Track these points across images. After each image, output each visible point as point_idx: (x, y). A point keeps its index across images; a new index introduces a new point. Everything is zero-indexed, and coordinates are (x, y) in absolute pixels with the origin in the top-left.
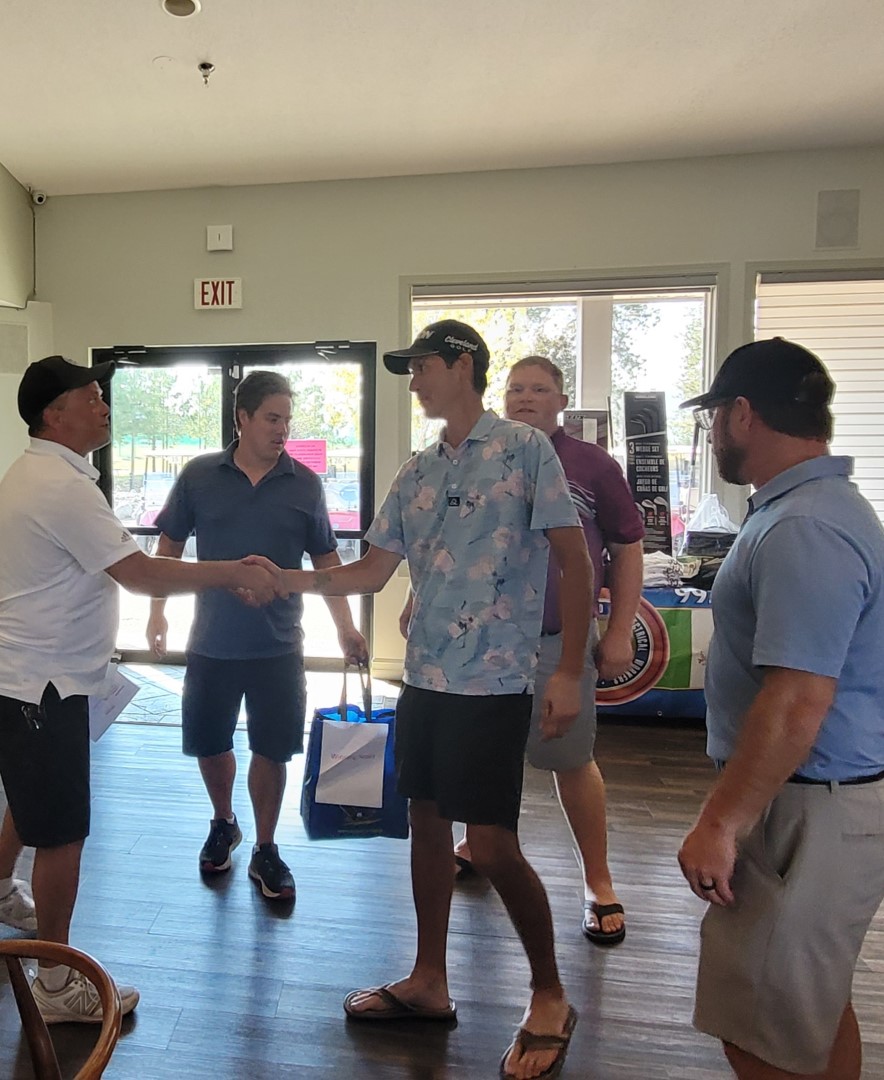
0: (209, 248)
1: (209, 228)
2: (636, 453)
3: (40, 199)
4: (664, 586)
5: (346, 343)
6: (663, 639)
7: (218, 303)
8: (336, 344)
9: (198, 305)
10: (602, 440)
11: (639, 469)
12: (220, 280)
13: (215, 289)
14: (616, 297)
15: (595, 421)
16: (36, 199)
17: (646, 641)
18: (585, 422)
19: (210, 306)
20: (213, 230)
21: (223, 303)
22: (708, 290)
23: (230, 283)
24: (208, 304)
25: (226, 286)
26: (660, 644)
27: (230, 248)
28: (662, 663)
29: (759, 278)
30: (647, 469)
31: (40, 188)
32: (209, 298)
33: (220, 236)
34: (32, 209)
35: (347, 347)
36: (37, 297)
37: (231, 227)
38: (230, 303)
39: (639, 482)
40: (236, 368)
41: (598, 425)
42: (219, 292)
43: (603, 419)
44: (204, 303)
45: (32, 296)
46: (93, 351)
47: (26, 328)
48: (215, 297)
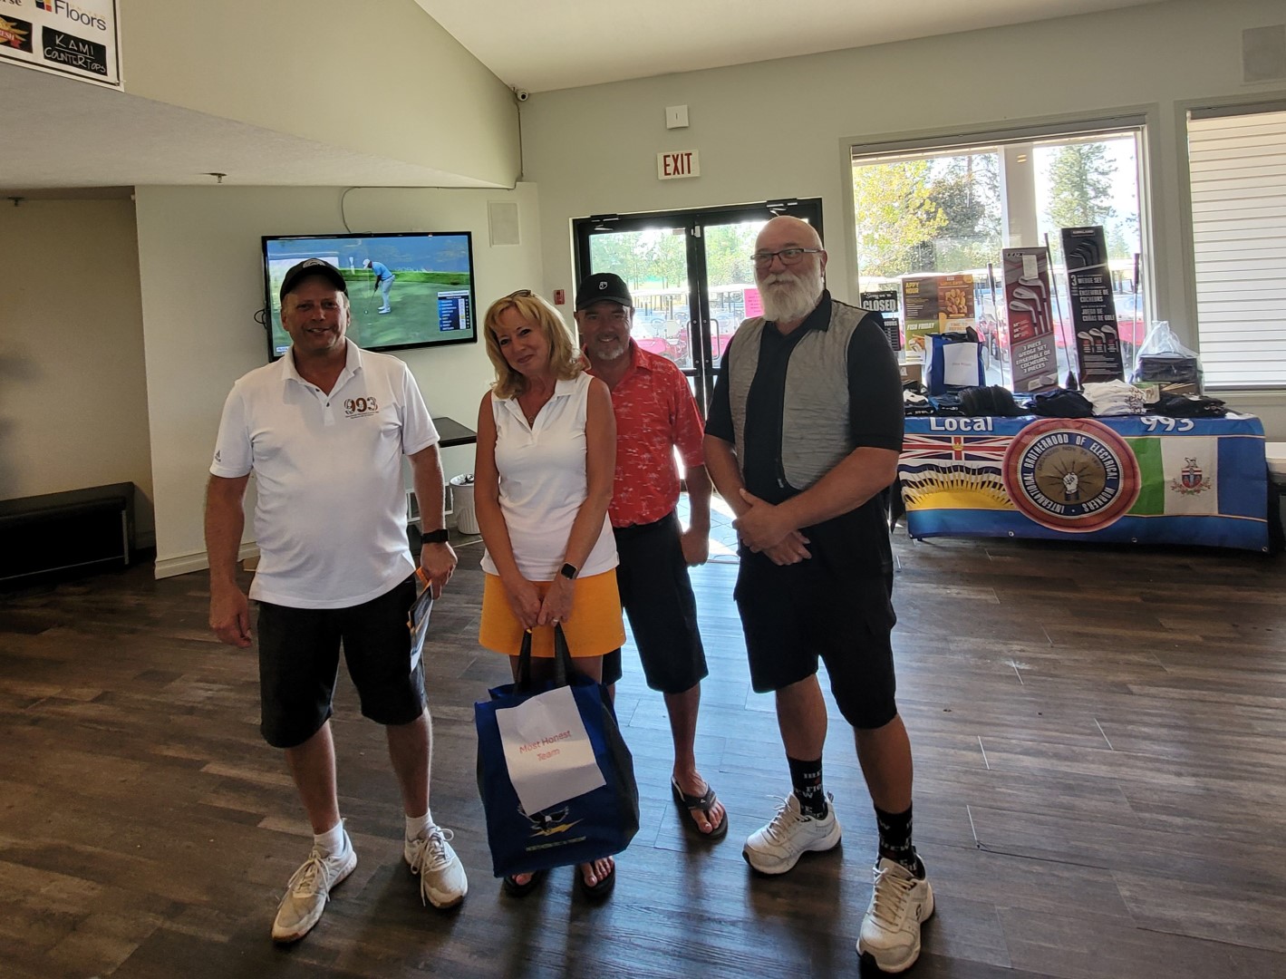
0: (669, 127)
1: (667, 109)
2: (1079, 285)
3: (523, 97)
4: (1127, 415)
5: (794, 200)
6: (1133, 467)
7: (679, 173)
8: (785, 202)
9: (662, 176)
10: (1043, 274)
11: (1083, 300)
12: (680, 153)
13: (676, 161)
15: (1034, 257)
16: (520, 97)
17: (1115, 469)
18: (1025, 258)
19: (672, 176)
20: (671, 111)
21: (683, 173)
22: (1137, 129)
23: (688, 155)
24: (670, 174)
25: (685, 158)
26: (1130, 473)
27: (687, 125)
28: (1134, 490)
30: (1091, 300)
31: (523, 87)
32: (670, 169)
33: (677, 115)
34: (517, 104)
35: (796, 204)
36: (523, 178)
37: (686, 106)
38: (689, 172)
39: (1085, 312)
40: (698, 228)
41: (1038, 260)
42: (678, 163)
43: (1042, 255)
44: (666, 174)
45: (520, 178)
46: (574, 220)
47: (515, 205)
48: (676, 168)
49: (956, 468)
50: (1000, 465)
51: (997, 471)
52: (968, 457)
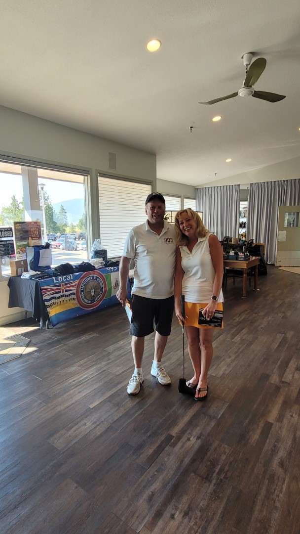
26: (105, 285)
28: (106, 291)
49: (62, 296)
50: (74, 291)
51: (74, 294)
52: (66, 291)
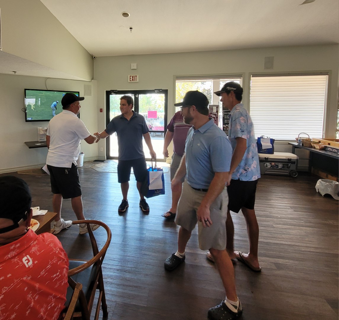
0: (131, 69)
1: (131, 64)
2: (225, 114)
3: (95, 58)
5: (161, 89)
8: (159, 90)
9: (129, 81)
10: (217, 112)
11: (225, 118)
13: (133, 77)
14: (220, 80)
15: (216, 107)
16: (94, 57)
18: (214, 107)
19: (132, 81)
21: (134, 81)
22: (240, 78)
23: (136, 76)
25: (135, 77)
27: (136, 68)
29: (252, 76)
30: (227, 118)
31: (94, 55)
32: (131, 80)
33: (134, 66)
34: (93, 59)
35: (162, 91)
37: (136, 64)
38: (136, 81)
39: (225, 121)
40: (137, 95)
43: (217, 107)
44: (130, 81)
45: (93, 79)
46: (106, 91)
47: (91, 86)
48: (133, 79)
